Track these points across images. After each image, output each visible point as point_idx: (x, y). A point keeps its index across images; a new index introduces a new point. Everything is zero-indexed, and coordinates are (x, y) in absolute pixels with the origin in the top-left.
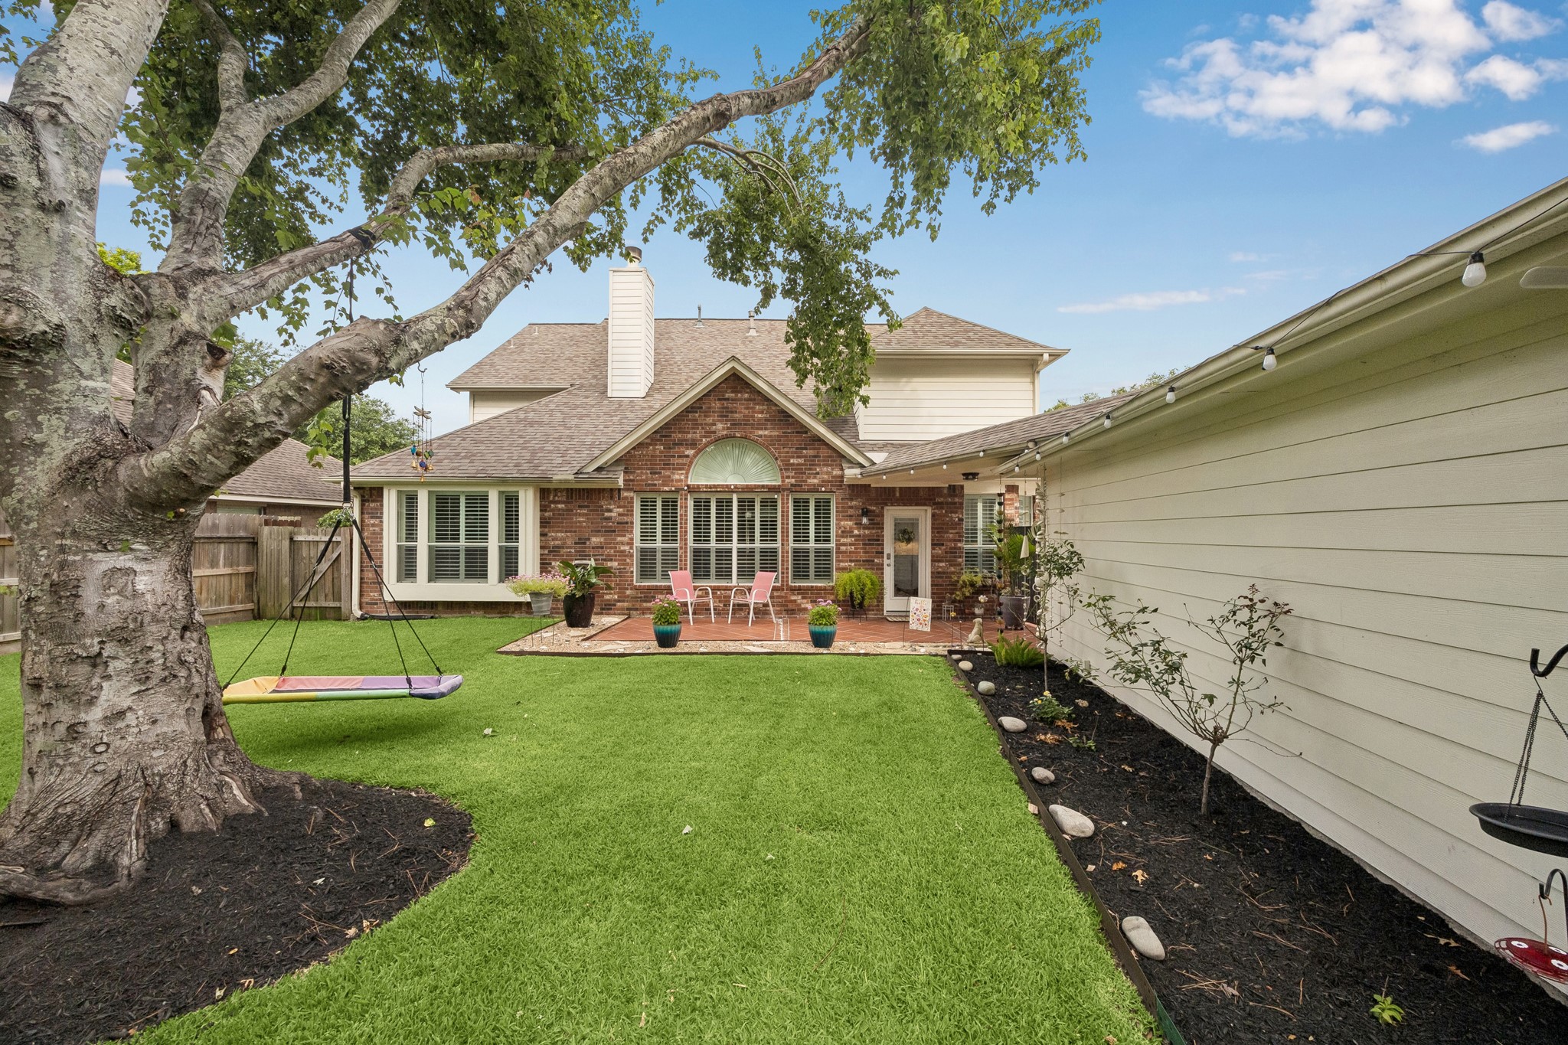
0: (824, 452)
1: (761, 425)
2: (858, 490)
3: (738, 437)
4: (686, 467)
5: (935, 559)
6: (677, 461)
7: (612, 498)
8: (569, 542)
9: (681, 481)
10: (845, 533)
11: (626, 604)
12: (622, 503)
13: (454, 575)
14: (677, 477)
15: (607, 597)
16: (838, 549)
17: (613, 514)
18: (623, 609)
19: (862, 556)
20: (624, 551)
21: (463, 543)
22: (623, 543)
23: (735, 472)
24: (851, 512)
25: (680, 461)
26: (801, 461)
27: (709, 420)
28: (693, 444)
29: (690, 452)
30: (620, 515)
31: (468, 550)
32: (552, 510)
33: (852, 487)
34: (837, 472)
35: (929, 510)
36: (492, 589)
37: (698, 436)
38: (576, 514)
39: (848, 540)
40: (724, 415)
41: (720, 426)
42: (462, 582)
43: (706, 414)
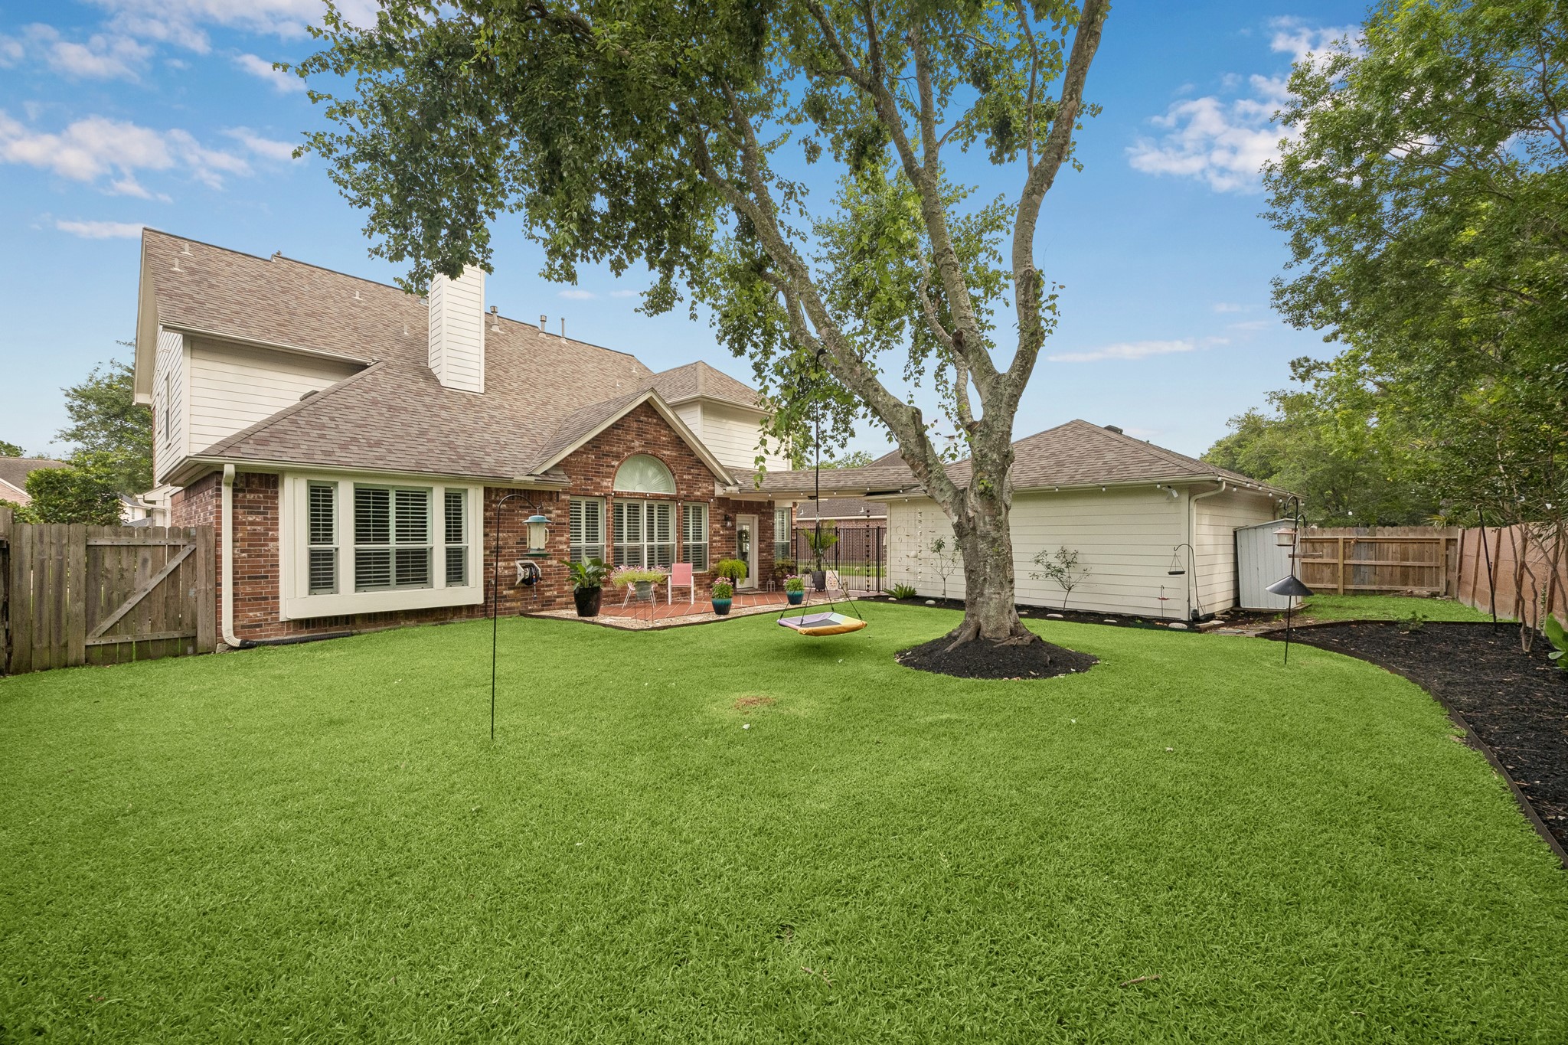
0: (704, 472)
1: (664, 446)
2: (723, 501)
3: (650, 455)
4: (611, 476)
5: (761, 551)
6: (605, 470)
7: (551, 500)
8: (511, 543)
9: (608, 487)
10: (716, 533)
11: (564, 599)
12: (560, 505)
13: (382, 582)
14: (605, 484)
15: (548, 594)
16: (711, 545)
17: (553, 516)
18: (561, 604)
19: (725, 550)
20: (562, 550)
21: (393, 545)
22: (561, 543)
23: (640, 483)
24: (719, 518)
25: (608, 470)
26: (690, 477)
27: (629, 437)
28: (617, 456)
29: (615, 463)
30: (558, 516)
31: (400, 553)
32: (494, 510)
33: (720, 499)
34: (711, 488)
35: (756, 517)
36: (437, 593)
37: (621, 450)
38: (518, 515)
39: (718, 538)
40: (641, 433)
41: (637, 443)
42: (394, 589)
43: (627, 431)
